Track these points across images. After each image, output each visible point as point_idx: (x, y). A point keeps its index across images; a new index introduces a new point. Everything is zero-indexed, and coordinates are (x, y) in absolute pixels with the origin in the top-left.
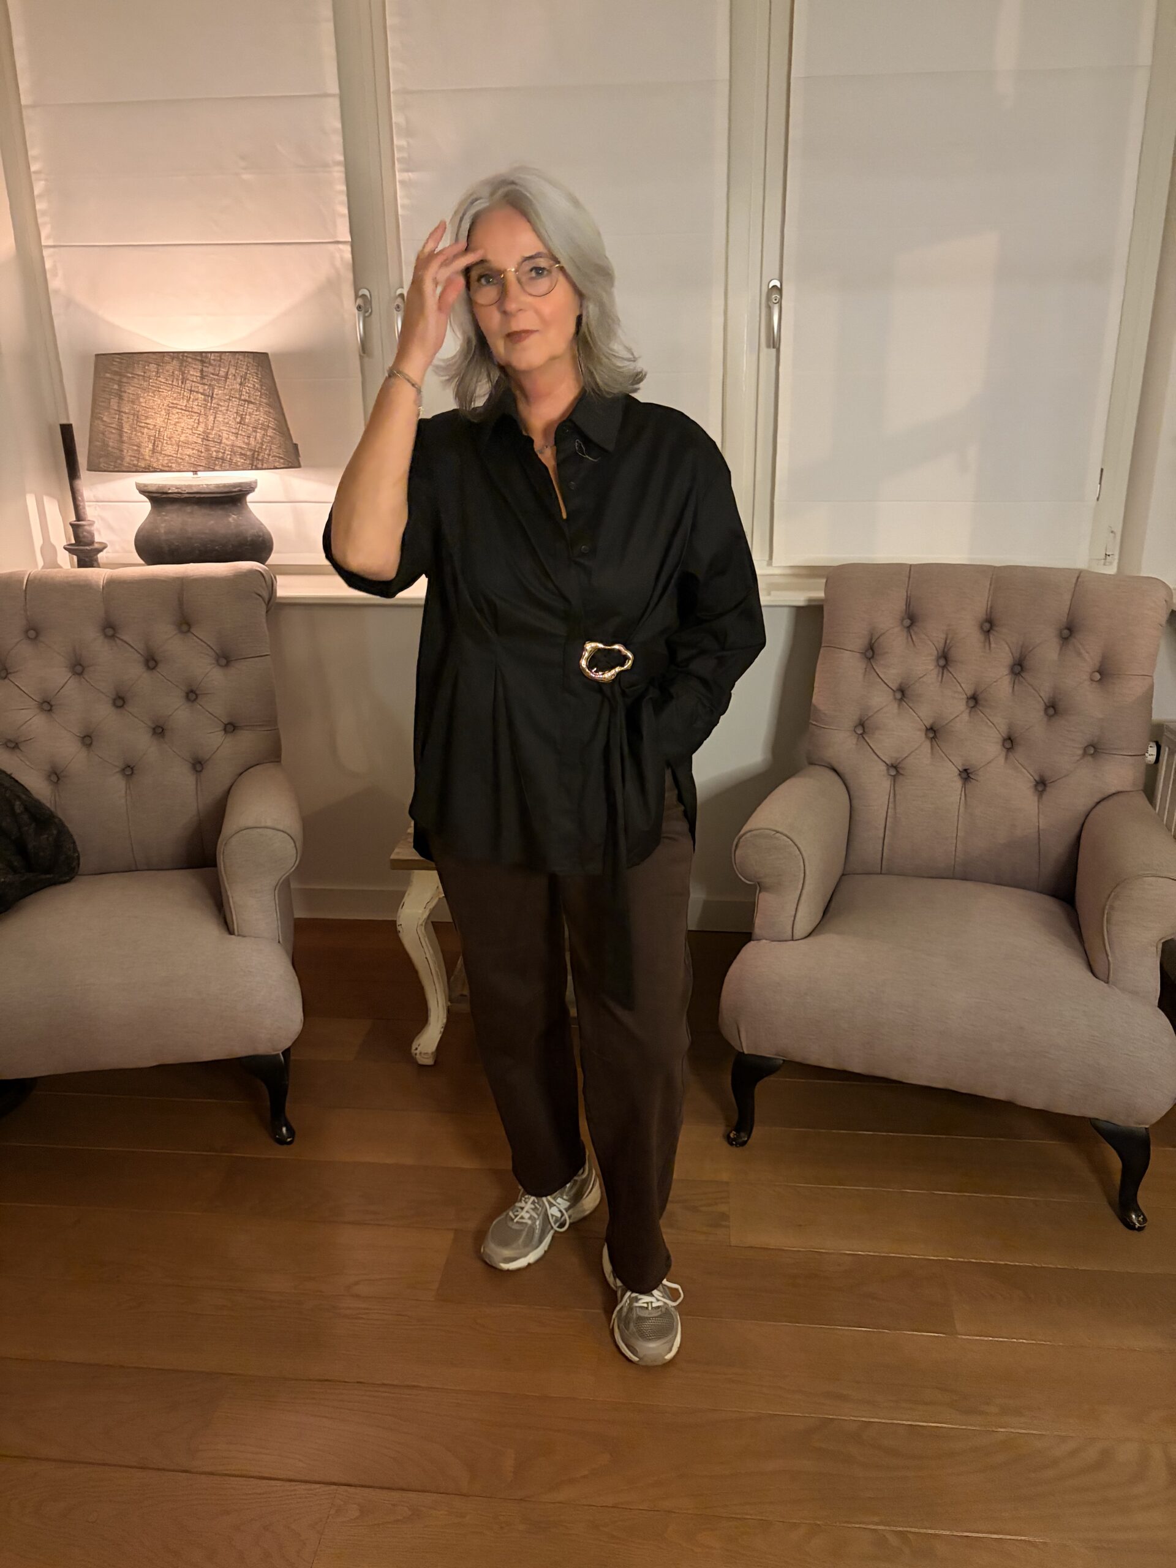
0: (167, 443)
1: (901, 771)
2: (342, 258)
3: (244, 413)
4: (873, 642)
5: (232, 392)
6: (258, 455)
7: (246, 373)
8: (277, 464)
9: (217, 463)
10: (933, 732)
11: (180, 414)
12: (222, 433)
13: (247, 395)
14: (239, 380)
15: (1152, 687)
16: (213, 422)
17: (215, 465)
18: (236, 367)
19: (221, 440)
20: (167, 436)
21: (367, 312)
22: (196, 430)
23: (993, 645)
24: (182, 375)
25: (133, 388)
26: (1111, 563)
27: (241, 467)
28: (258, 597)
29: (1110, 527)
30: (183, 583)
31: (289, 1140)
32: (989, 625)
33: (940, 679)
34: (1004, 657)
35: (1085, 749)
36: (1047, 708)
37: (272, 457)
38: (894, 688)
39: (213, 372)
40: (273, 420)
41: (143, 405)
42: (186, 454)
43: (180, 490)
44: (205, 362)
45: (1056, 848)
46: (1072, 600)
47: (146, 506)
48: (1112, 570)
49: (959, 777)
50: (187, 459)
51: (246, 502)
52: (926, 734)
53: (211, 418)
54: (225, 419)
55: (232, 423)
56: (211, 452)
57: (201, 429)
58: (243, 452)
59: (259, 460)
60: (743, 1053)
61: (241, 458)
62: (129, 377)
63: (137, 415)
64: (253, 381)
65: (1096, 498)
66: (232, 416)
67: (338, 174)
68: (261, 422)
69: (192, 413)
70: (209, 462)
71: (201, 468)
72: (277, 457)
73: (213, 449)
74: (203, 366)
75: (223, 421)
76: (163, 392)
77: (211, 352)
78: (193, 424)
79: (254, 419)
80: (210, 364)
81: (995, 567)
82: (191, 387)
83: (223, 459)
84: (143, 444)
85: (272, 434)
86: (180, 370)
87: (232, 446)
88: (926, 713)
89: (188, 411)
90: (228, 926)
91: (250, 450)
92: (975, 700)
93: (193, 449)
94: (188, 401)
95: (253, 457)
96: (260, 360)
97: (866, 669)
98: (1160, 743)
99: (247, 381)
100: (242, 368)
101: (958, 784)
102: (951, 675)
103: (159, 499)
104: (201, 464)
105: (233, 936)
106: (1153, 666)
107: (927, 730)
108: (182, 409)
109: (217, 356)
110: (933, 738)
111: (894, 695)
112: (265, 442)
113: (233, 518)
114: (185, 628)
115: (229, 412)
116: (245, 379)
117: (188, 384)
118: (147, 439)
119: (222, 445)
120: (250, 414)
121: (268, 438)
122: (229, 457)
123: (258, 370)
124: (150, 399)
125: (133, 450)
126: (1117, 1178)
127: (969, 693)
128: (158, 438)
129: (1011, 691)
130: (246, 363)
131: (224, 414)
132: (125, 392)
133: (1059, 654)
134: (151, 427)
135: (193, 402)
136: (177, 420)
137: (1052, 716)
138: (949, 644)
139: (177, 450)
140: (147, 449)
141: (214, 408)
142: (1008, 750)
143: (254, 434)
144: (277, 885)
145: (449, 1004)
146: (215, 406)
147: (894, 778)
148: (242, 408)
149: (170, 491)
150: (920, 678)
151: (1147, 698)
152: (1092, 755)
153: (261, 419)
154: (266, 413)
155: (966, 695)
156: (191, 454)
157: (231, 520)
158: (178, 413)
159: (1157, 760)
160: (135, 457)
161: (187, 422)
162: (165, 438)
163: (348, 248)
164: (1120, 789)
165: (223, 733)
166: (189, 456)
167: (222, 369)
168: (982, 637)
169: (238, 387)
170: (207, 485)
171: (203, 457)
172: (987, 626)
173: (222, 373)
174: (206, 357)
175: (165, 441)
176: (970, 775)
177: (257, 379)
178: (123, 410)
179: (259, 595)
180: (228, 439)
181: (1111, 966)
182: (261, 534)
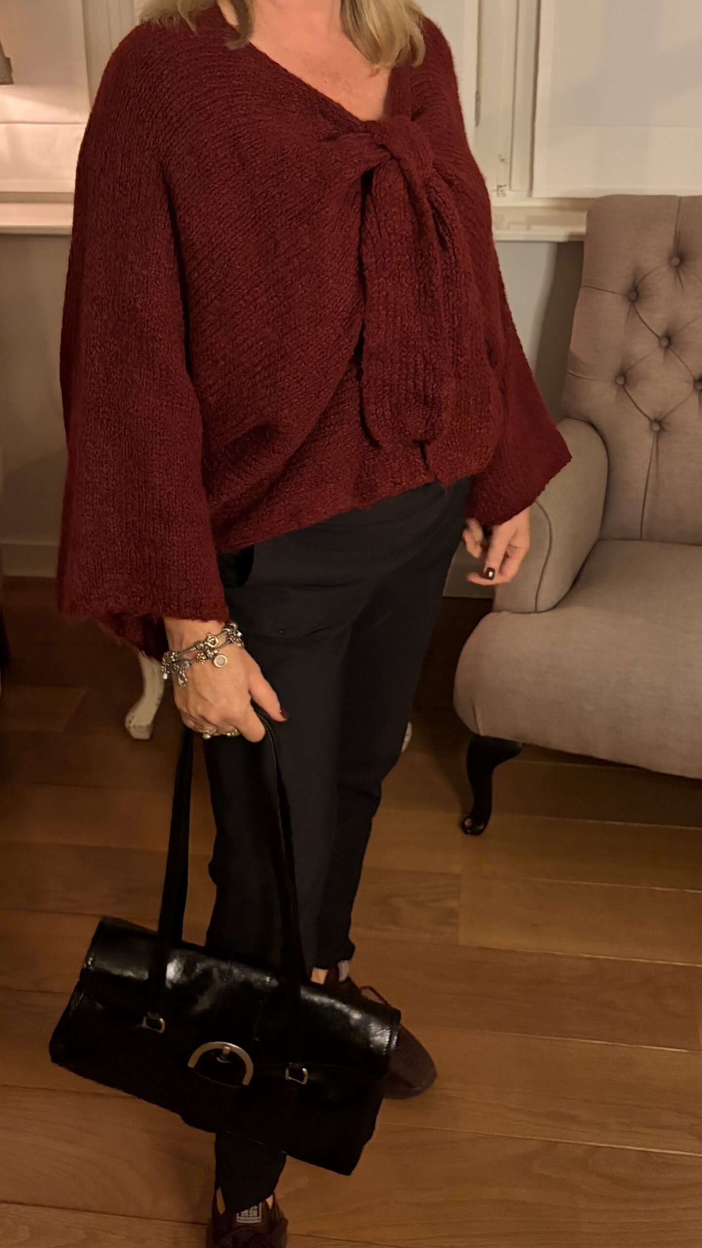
1: (666, 428)
4: (638, 281)
10: (701, 384)
38: (660, 335)
52: (694, 386)
60: (478, 736)
88: (695, 362)
97: (629, 313)
107: (696, 381)
110: (701, 390)
111: (659, 343)
147: (658, 434)
150: (690, 323)
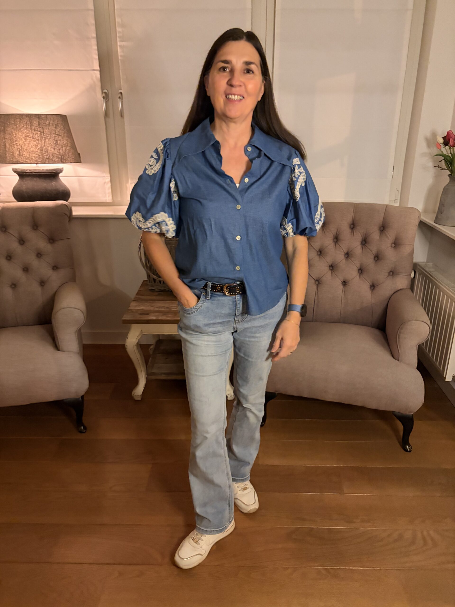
0: (25, 152)
1: (320, 282)
2: (96, 77)
3: (57, 140)
5: (52, 131)
6: (64, 157)
7: (57, 123)
8: (71, 161)
9: (46, 160)
10: (332, 267)
11: (30, 140)
12: (48, 148)
13: (58, 132)
14: (55, 126)
15: (413, 250)
16: (44, 143)
17: (46, 161)
18: (53, 121)
19: (48, 151)
20: (25, 148)
21: (106, 99)
22: (37, 146)
23: (354, 234)
24: (31, 123)
25: (9, 129)
26: (397, 202)
27: (57, 162)
28: (65, 215)
29: (397, 188)
30: (34, 210)
31: (84, 431)
32: (353, 226)
33: (334, 246)
34: (358, 237)
35: (389, 273)
36: (375, 257)
37: (69, 158)
38: (317, 250)
39: (43, 122)
40: (69, 143)
41: (14, 135)
42: (33, 156)
43: (31, 171)
44: (40, 118)
45: (379, 311)
46: (384, 216)
47: (17, 178)
48: (397, 205)
49: (341, 284)
50: (34, 158)
51: (59, 177)
52: (329, 268)
53: (43, 142)
54: (49, 142)
55: (52, 144)
56: (44, 156)
57: (39, 146)
58: (57, 156)
59: (63, 159)
61: (57, 158)
62: (8, 124)
63: (12, 140)
64: (60, 127)
65: (391, 178)
66: (52, 141)
67: (94, 42)
68: (64, 144)
69: (35, 140)
70: (43, 160)
71: (39, 162)
72: (70, 158)
73: (45, 154)
74: (39, 119)
75: (48, 143)
76: (22, 130)
77: (42, 114)
78: (36, 144)
79: (61, 143)
80: (43, 119)
81: (355, 203)
82: (35, 128)
83: (49, 159)
84: (15, 152)
85: (69, 149)
86: (30, 121)
87: (53, 153)
88: (329, 260)
89: (34, 138)
90: (57, 347)
91: (60, 155)
92: (348, 255)
93: (36, 154)
94: (33, 134)
95: (62, 158)
96: (63, 118)
98: (415, 271)
99: (58, 126)
100: (56, 121)
101: (341, 287)
102: (339, 245)
103: (22, 175)
104: (40, 161)
105: (59, 352)
106: (414, 241)
107: (330, 266)
108: (31, 138)
109: (45, 116)
110: (332, 269)
111: (317, 253)
112: (66, 152)
113: (54, 183)
114: (35, 228)
115: (51, 139)
116: (57, 125)
117: (33, 127)
118: (16, 150)
119: (48, 153)
120: (60, 140)
121: (68, 150)
122: (51, 158)
123: (62, 122)
124: (17, 133)
125: (10, 154)
126: (401, 433)
127: (346, 252)
128: (21, 149)
129: (361, 251)
130: (57, 119)
131: (49, 140)
132: (6, 130)
133: (380, 237)
134: (18, 145)
135: (35, 134)
136: (29, 142)
137: (377, 260)
138: (338, 233)
139: (29, 154)
140: (17, 154)
141: (45, 137)
142: (360, 274)
143: (62, 148)
144: (77, 331)
145: (147, 376)
146: (45, 136)
147: (317, 285)
148: (56, 137)
149: (27, 172)
150: (327, 246)
151: (412, 254)
152: (392, 275)
153: (64, 142)
154: (67, 140)
155: (344, 252)
156: (35, 156)
157: (53, 184)
158: (29, 139)
159: (414, 277)
160: (11, 157)
161: (34, 143)
162: (24, 150)
163: (98, 73)
164: (402, 288)
165: (52, 270)
166: (34, 157)
167: (47, 121)
168: (350, 231)
169: (54, 129)
170: (42, 169)
171: (40, 157)
172: (352, 226)
173: (47, 123)
174: (41, 116)
175: (24, 151)
176: (346, 283)
177: (62, 126)
178: (6, 138)
179: (66, 214)
180: (51, 150)
181: (400, 355)
182: (65, 189)
